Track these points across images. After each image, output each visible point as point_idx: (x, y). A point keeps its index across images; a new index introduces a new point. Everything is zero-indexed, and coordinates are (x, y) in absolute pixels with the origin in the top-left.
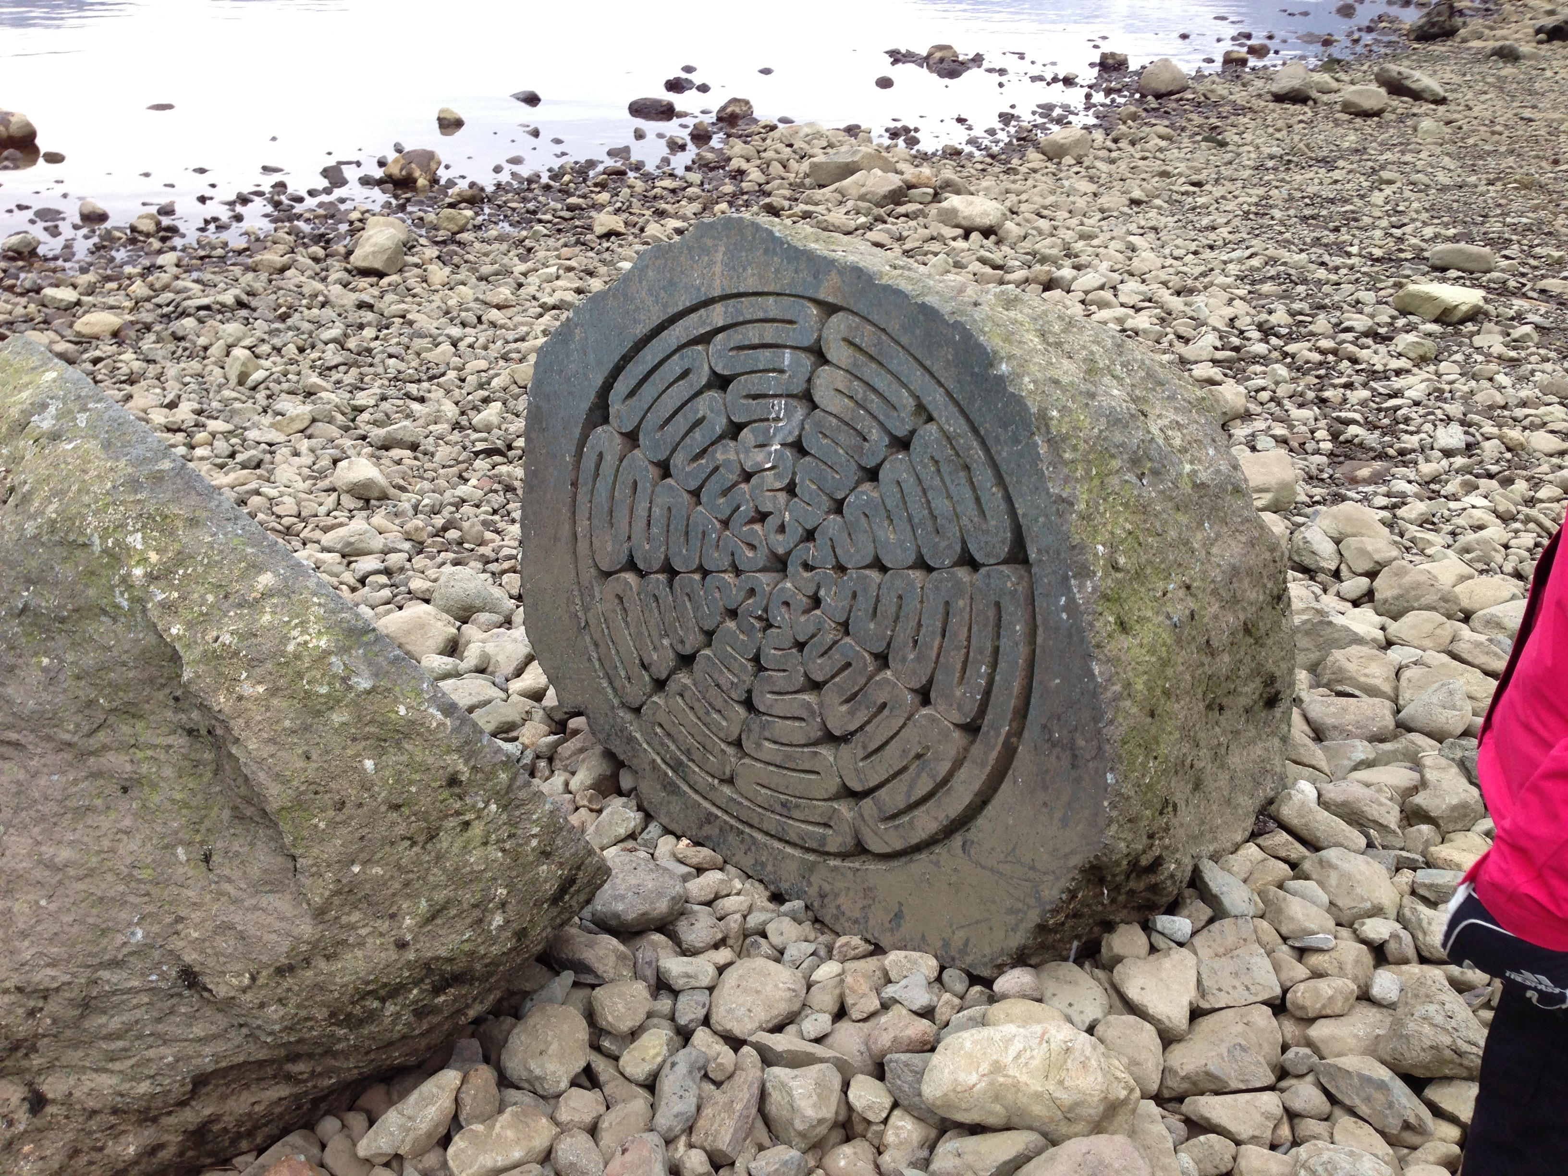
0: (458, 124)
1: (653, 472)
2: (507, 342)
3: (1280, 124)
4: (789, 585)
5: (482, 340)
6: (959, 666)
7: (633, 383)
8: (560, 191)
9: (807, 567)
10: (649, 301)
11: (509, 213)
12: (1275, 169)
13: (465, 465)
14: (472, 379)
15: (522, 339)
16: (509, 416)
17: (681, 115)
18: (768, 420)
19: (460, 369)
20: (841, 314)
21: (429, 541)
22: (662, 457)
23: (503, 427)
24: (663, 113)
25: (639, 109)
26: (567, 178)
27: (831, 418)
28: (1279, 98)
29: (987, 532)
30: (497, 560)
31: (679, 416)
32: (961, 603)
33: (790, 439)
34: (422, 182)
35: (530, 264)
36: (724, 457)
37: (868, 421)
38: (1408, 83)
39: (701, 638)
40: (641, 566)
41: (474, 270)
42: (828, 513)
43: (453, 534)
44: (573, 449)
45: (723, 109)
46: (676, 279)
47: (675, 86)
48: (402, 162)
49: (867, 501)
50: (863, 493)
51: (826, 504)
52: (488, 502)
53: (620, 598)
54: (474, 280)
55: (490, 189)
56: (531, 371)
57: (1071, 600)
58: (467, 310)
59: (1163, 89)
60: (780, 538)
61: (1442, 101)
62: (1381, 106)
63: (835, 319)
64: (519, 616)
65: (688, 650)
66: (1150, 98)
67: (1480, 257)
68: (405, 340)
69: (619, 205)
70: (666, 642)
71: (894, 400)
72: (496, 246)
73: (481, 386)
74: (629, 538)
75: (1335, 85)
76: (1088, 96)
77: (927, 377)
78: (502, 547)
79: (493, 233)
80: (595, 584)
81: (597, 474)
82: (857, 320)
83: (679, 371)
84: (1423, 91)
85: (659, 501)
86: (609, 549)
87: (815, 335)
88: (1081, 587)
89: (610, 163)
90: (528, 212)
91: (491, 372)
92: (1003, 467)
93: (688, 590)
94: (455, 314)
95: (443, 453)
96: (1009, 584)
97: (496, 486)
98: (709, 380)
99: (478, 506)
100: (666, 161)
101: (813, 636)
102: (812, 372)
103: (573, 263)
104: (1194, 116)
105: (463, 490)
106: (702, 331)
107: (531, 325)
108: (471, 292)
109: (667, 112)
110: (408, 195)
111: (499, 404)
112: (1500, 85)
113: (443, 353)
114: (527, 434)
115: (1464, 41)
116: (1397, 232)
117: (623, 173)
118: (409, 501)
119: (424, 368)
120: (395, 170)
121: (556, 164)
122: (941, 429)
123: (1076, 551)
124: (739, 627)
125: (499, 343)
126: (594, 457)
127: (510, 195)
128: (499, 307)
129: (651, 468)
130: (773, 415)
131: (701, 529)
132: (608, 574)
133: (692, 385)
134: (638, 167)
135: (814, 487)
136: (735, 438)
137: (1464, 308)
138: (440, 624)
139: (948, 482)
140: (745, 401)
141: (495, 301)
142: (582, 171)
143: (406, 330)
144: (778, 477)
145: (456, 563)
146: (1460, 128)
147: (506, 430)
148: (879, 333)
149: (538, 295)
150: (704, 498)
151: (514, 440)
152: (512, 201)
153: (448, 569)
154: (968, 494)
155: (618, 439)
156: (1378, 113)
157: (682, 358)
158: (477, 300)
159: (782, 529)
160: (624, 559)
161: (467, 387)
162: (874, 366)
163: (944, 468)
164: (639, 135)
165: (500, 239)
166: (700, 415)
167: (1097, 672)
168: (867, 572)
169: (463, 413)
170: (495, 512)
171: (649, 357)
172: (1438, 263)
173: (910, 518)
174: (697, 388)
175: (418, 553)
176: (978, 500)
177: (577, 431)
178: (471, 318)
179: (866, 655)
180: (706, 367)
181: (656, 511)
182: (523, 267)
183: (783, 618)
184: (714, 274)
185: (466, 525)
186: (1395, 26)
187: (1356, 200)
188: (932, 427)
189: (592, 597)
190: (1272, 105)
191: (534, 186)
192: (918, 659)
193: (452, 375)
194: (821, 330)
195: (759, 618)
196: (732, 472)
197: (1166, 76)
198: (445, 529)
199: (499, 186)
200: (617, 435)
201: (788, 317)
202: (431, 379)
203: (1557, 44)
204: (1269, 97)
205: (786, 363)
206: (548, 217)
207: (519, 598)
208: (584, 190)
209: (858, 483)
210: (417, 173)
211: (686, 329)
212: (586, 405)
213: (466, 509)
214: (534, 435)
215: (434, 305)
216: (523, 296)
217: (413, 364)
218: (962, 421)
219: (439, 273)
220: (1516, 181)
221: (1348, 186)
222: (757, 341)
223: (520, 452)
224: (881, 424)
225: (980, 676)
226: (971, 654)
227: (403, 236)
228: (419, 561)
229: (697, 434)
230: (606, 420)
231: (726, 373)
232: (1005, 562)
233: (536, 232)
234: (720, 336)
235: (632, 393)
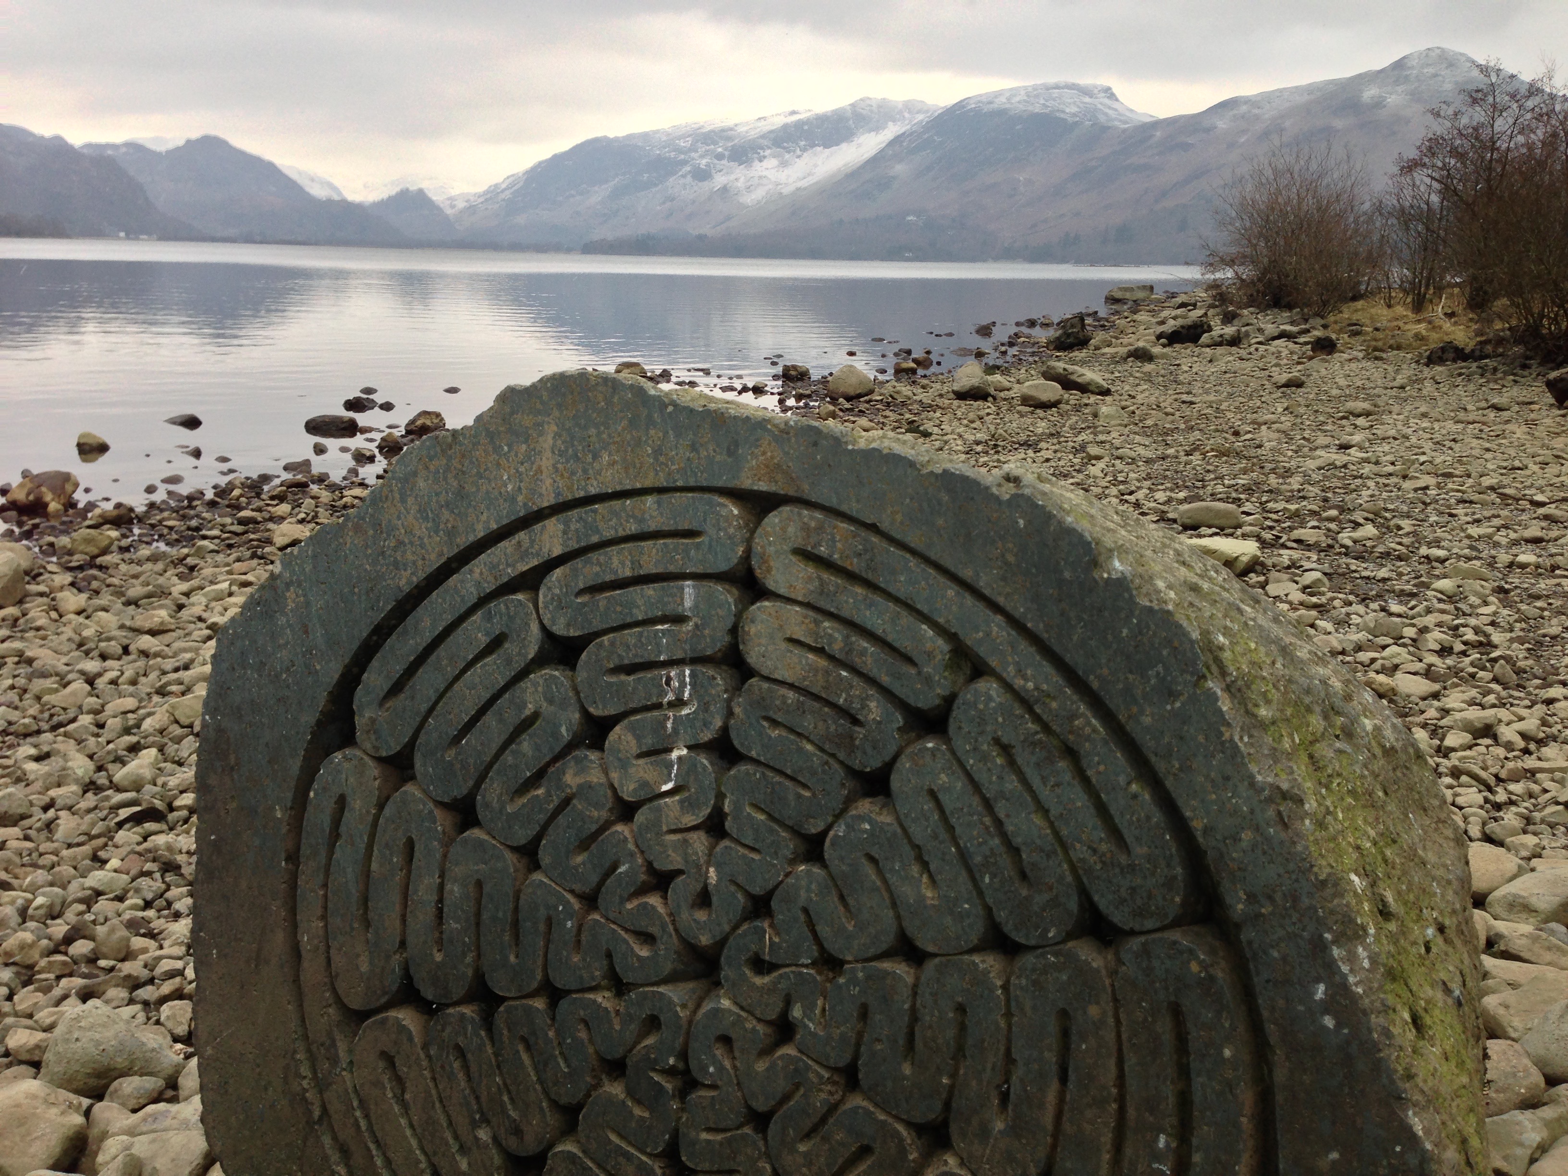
0: (103, 448)
1: (442, 821)
2: (164, 673)
3: (971, 416)
4: (726, 1003)
5: (129, 674)
6: (1107, 1139)
7: (398, 669)
8: (228, 506)
9: (760, 965)
10: (421, 530)
11: (165, 531)
12: (987, 453)
13: (102, 841)
14: (114, 724)
15: (186, 667)
16: (168, 766)
17: (364, 431)
18: (658, 706)
19: (96, 712)
20: (786, 510)
21: (43, 962)
22: (460, 790)
23: (160, 781)
24: (344, 429)
25: (316, 427)
26: (236, 492)
27: (783, 691)
28: (961, 396)
29: (1132, 868)
30: (151, 981)
31: (489, 718)
32: (1093, 1011)
33: (706, 736)
34: (54, 506)
35: (194, 583)
36: (579, 780)
37: (859, 688)
38: (1074, 377)
39: (553, 1119)
40: (429, 993)
41: (119, 594)
42: (793, 861)
43: (81, 947)
44: (289, 795)
45: (412, 422)
46: (470, 488)
47: (354, 405)
48: (30, 485)
49: (871, 833)
50: (861, 818)
51: (789, 845)
52: (137, 891)
53: (389, 1059)
54: (119, 606)
55: (140, 509)
56: (199, 707)
57: (1338, 989)
58: (109, 639)
59: (852, 392)
60: (701, 915)
61: (1107, 392)
62: (1058, 397)
63: (774, 519)
64: (190, 1079)
65: (530, 1146)
66: (841, 400)
67: (1227, 514)
68: (21, 682)
69: (302, 515)
70: (483, 1135)
71: (905, 644)
72: (148, 566)
73: (127, 731)
74: (403, 944)
75: (1007, 384)
76: (781, 402)
77: (969, 600)
78: (159, 959)
79: (145, 552)
80: (338, 1037)
81: (335, 835)
82: (818, 515)
83: (483, 640)
84: (1089, 384)
85: (458, 871)
86: (364, 968)
87: (740, 550)
88: (1352, 958)
89: (287, 476)
90: (189, 529)
91: (142, 712)
92: (1148, 743)
93: (524, 1031)
94: (91, 645)
95: (66, 824)
96: (1194, 967)
97: (149, 866)
98: (541, 649)
99: (120, 899)
100: (354, 472)
101: (786, 1098)
102: (739, 616)
103: (250, 577)
104: (888, 413)
105: (97, 878)
106: (523, 567)
107: (197, 650)
108: (116, 618)
109: (350, 429)
110: (37, 521)
111: (153, 751)
112: (1148, 378)
113: (74, 694)
114: (201, 785)
115: (1097, 348)
116: (1132, 498)
117: (305, 485)
118: (13, 902)
119: (46, 715)
120: (20, 496)
121: (223, 481)
122: (1008, 686)
123: (1329, 891)
124: (630, 1093)
125: (153, 676)
126: (329, 805)
127: (166, 514)
128: (153, 633)
129: (438, 813)
130: (670, 697)
131: (542, 913)
132: (362, 1016)
133: (509, 662)
134: (321, 479)
135: (762, 817)
136: (598, 744)
137: (1245, 559)
138: (54, 1111)
139: (1036, 783)
140: (613, 679)
141: (147, 625)
142: (255, 486)
143: (23, 670)
144: (689, 805)
145: (85, 996)
146: (1134, 413)
147: (164, 785)
148: (863, 533)
149: (205, 615)
150: (545, 857)
151: (175, 797)
152: (169, 519)
153: (72, 1008)
154: (1080, 800)
155: (373, 770)
156: (1055, 404)
157: (489, 618)
158: (122, 627)
159: (704, 899)
160: (393, 982)
161: (106, 734)
162: (859, 590)
163: (1022, 757)
164: (320, 450)
165: (154, 558)
166: (530, 708)
167: (1419, 1129)
168: (886, 965)
169: (100, 769)
170: (148, 905)
171: (427, 622)
172: (1188, 521)
173: (963, 856)
174: (518, 664)
175: (25, 984)
176: (1102, 810)
177: (295, 765)
178: (114, 647)
179: (900, 1128)
180: (535, 628)
181: (454, 890)
182: (185, 586)
183: (721, 1069)
184: (539, 471)
185: (101, 930)
186: (1032, 341)
187: (1074, 474)
188: (988, 687)
189: (334, 1061)
190: (956, 403)
191: (195, 503)
192: (1015, 1130)
193: (86, 720)
194: (749, 541)
195: (670, 1072)
196: (597, 806)
197: (853, 380)
198: (68, 940)
199: (152, 505)
200: (370, 763)
201: (685, 526)
202: (54, 728)
203: (1177, 346)
204: (952, 396)
205: (688, 603)
206: (215, 532)
207: (187, 1039)
208: (257, 503)
209: (848, 802)
210: (48, 497)
211: (493, 567)
212: (309, 718)
213: (103, 905)
214: (213, 780)
215: (64, 637)
216: (185, 618)
217: (31, 711)
218: (1048, 668)
219: (72, 600)
220: (1212, 450)
221: (1062, 463)
222: (628, 573)
223: (184, 813)
224: (886, 692)
225: (1157, 1156)
226: (1131, 1113)
227: (25, 564)
228: (26, 998)
229: (526, 745)
230: (348, 739)
231: (573, 633)
232: (1176, 924)
233: (200, 548)
234: (558, 572)
235: (396, 688)
